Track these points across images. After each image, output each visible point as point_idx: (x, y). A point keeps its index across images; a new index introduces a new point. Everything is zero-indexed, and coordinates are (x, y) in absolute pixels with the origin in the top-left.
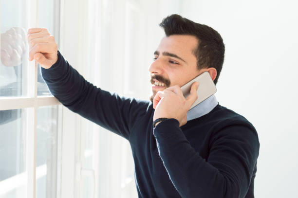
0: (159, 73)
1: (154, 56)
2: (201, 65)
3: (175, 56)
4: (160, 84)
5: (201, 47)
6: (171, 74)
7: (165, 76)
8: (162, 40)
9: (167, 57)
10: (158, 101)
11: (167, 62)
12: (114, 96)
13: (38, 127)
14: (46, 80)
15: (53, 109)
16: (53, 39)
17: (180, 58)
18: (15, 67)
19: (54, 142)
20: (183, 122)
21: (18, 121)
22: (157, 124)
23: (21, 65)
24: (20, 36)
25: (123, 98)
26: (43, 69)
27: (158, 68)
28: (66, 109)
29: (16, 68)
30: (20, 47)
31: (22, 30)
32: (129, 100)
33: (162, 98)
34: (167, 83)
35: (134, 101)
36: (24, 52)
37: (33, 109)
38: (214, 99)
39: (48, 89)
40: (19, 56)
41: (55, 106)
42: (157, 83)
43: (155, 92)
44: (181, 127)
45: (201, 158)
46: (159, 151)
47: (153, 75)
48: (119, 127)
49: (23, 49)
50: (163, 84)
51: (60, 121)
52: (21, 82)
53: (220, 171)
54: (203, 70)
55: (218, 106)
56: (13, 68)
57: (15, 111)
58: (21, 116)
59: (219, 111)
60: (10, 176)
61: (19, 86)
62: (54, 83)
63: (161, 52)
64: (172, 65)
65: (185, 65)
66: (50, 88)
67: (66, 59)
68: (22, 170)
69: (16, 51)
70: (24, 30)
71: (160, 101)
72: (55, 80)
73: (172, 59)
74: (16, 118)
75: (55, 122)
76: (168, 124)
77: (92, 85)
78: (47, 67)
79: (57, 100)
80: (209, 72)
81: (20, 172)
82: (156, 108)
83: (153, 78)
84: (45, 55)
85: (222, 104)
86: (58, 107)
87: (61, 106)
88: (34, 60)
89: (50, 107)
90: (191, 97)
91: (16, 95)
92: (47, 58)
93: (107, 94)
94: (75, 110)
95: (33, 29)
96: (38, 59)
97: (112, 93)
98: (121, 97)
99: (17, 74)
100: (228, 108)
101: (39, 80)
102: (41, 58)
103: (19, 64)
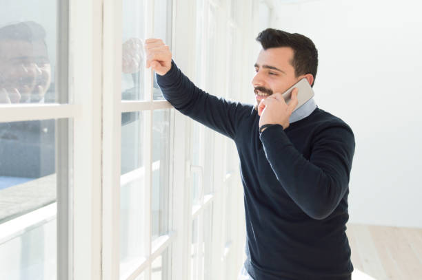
0: (261, 84)
1: (255, 69)
2: (298, 73)
3: (275, 68)
4: (263, 94)
5: (296, 57)
6: (272, 84)
7: (267, 87)
8: (260, 53)
9: (267, 69)
10: (263, 109)
11: (267, 74)
12: (221, 100)
13: (154, 128)
14: (160, 86)
15: (165, 112)
16: (167, 48)
17: (279, 70)
18: (132, 74)
19: (167, 142)
20: (286, 126)
21: (136, 122)
22: (263, 130)
23: (139, 72)
24: (138, 46)
25: (230, 102)
26: (158, 76)
27: (259, 81)
28: (178, 112)
29: (134, 76)
30: (138, 56)
31: (140, 41)
32: (234, 104)
33: (266, 106)
34: (270, 93)
35: (239, 104)
36: (142, 60)
37: (149, 111)
38: (313, 103)
39: (162, 94)
40: (137, 64)
41: (168, 109)
42: (260, 93)
43: (259, 102)
44: (285, 130)
45: (305, 159)
46: (266, 154)
47: (256, 86)
48: (226, 128)
49: (141, 57)
50: (266, 94)
51: (172, 122)
52: (139, 87)
53: (324, 171)
54: (300, 77)
55: (317, 109)
56: (131, 75)
57: (134, 113)
58: (138, 118)
59: (318, 114)
60: (129, 171)
61: (137, 90)
62: (168, 89)
63: (261, 65)
64: (272, 76)
65: (283, 74)
66: (164, 93)
67: (178, 67)
68: (140, 165)
69: (134, 59)
70: (142, 40)
71: (265, 109)
72: (169, 86)
73: (271, 71)
74: (134, 120)
75: (168, 124)
76: (273, 129)
77: (201, 90)
78: (162, 74)
79: (169, 104)
80: (306, 78)
81: (138, 167)
82: (261, 114)
83: (256, 89)
84: (161, 62)
85: (320, 108)
86: (170, 110)
87: (173, 110)
88: (150, 68)
89: (163, 110)
90: (292, 103)
91: (134, 99)
92: (162, 65)
93: (215, 98)
94: (186, 113)
95: (149, 40)
96: (154, 66)
97: (219, 98)
98: (227, 101)
99: (135, 81)
100: (326, 111)
101: (154, 86)
102: (157, 66)
103: (137, 71)
